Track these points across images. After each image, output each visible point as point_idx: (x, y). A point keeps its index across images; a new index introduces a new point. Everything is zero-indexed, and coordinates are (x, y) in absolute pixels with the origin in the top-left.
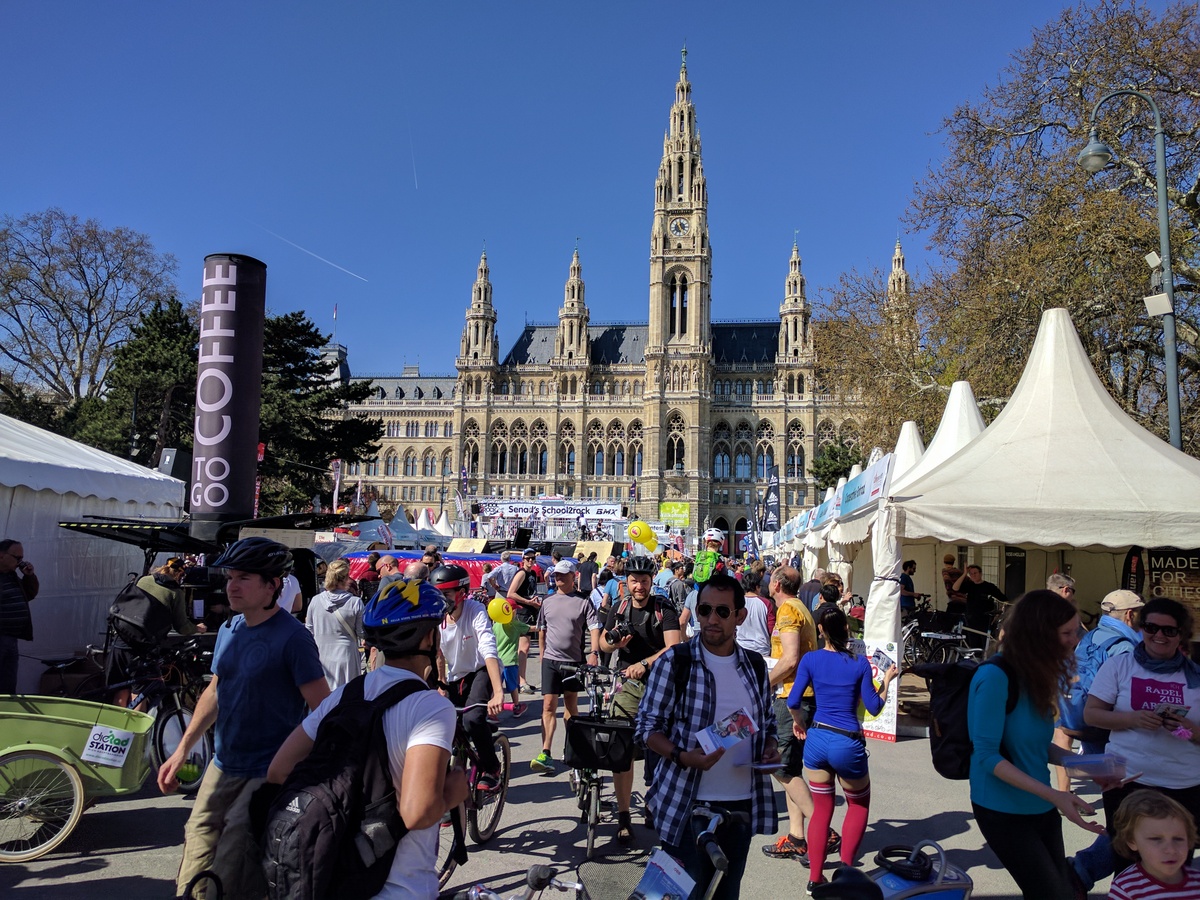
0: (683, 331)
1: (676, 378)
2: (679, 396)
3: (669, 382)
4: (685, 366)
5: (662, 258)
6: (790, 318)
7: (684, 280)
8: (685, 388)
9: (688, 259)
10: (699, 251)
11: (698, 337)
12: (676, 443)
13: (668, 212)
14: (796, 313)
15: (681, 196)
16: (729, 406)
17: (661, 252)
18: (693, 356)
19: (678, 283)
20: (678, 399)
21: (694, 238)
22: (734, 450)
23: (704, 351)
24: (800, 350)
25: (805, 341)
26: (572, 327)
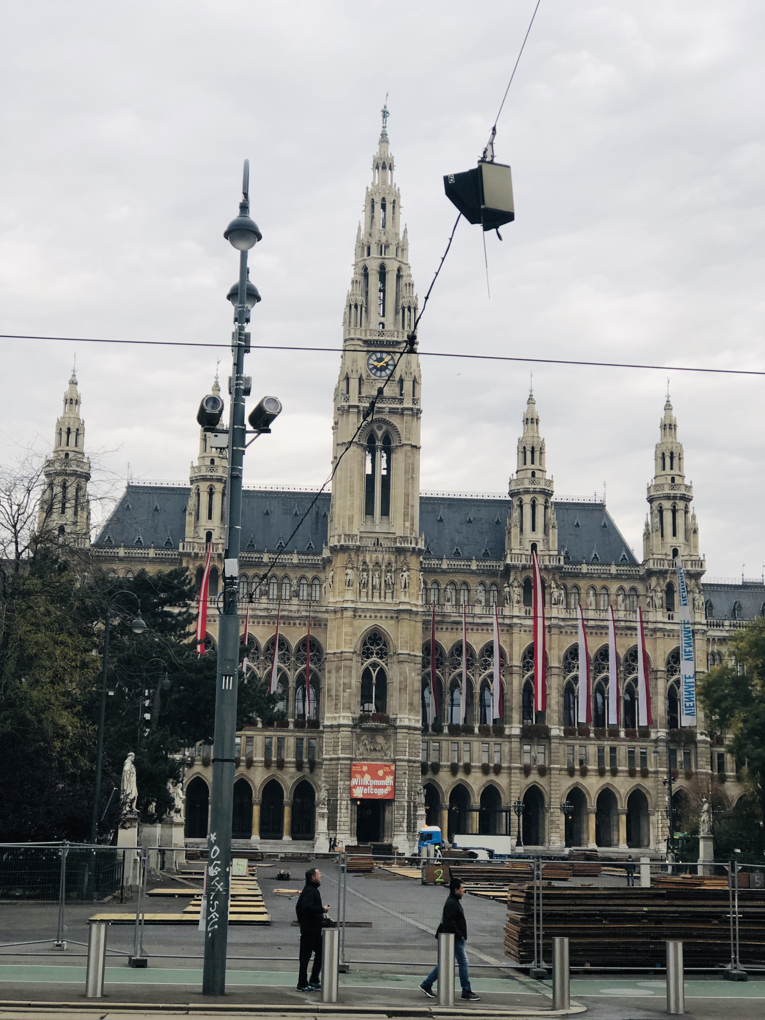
0: (385, 512)
1: (377, 581)
2: (380, 607)
3: (365, 585)
4: (389, 564)
5: (357, 407)
6: (527, 499)
7: (387, 439)
8: (389, 595)
9: (393, 411)
10: (411, 401)
11: (408, 524)
12: (374, 675)
13: (365, 342)
14: (534, 492)
15: (382, 320)
16: (442, 622)
17: (357, 399)
18: (400, 551)
19: (379, 444)
20: (379, 610)
21: (401, 381)
22: (448, 685)
23: (417, 544)
24: (540, 547)
25: (546, 532)
26: (211, 493)
